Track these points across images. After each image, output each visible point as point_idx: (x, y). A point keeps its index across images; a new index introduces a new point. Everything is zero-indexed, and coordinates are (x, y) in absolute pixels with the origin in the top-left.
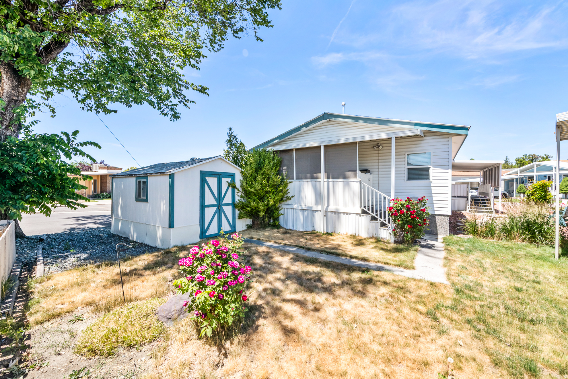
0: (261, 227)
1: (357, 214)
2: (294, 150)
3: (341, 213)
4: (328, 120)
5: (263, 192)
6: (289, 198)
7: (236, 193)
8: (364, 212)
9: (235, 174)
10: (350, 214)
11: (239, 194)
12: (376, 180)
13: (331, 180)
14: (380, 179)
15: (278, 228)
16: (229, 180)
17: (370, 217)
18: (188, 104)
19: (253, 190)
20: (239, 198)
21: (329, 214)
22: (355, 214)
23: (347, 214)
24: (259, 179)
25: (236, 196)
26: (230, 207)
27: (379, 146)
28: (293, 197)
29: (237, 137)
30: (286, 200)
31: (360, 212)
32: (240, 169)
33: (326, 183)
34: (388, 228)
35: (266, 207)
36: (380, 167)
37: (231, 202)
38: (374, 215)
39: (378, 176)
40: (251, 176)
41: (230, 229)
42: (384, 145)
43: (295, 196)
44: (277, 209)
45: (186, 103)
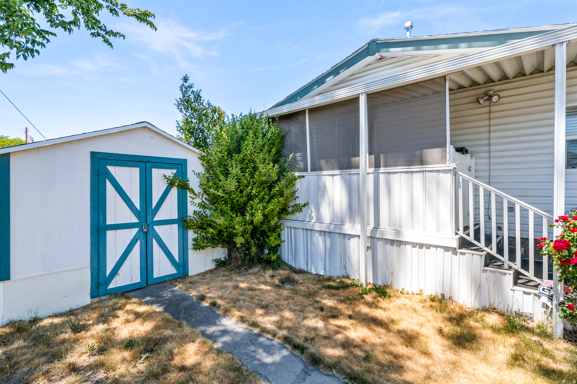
0: (242, 265)
1: (447, 249)
2: (307, 112)
3: (406, 243)
4: (377, 56)
5: (242, 197)
6: (298, 208)
7: (189, 199)
8: (464, 244)
9: (185, 161)
10: (428, 246)
11: (198, 201)
12: (483, 171)
13: (382, 170)
14: (492, 167)
15: (274, 269)
16: (170, 173)
17: (483, 257)
18: (111, 39)
19: (220, 193)
20: (198, 209)
21: (380, 245)
22: (441, 247)
23: (421, 246)
24: (235, 171)
25: (189, 204)
26: (175, 227)
27: (491, 97)
28: (305, 205)
29: (201, 95)
30: (293, 212)
31: (455, 244)
32: (197, 151)
33: (371, 177)
34: (537, 292)
35: (250, 227)
36: (492, 141)
37: (176, 217)
38: (494, 252)
39: (487, 161)
40: (220, 165)
41: (175, 272)
42: (502, 94)
43: (310, 204)
44: (276, 229)
45: (107, 37)
